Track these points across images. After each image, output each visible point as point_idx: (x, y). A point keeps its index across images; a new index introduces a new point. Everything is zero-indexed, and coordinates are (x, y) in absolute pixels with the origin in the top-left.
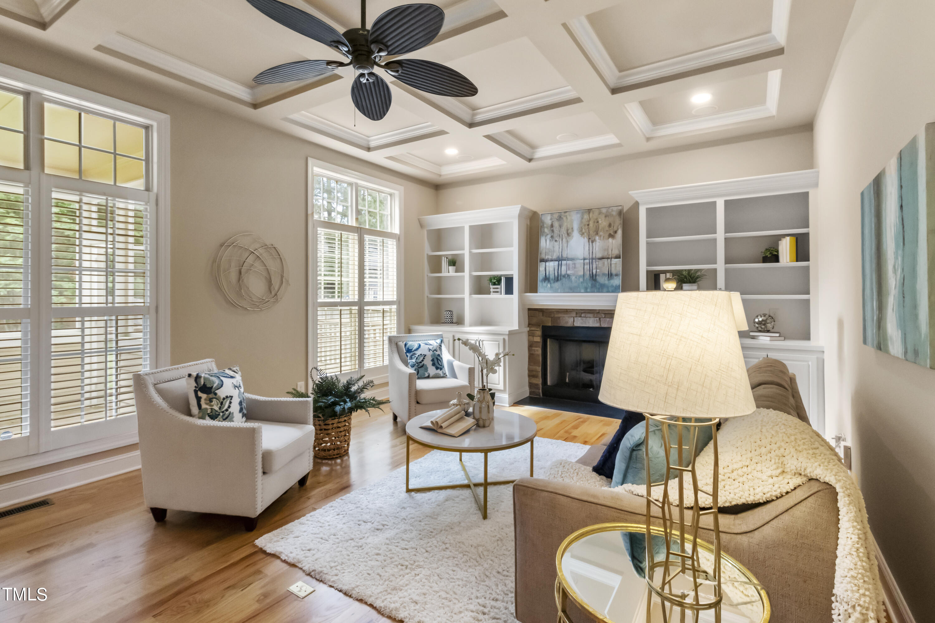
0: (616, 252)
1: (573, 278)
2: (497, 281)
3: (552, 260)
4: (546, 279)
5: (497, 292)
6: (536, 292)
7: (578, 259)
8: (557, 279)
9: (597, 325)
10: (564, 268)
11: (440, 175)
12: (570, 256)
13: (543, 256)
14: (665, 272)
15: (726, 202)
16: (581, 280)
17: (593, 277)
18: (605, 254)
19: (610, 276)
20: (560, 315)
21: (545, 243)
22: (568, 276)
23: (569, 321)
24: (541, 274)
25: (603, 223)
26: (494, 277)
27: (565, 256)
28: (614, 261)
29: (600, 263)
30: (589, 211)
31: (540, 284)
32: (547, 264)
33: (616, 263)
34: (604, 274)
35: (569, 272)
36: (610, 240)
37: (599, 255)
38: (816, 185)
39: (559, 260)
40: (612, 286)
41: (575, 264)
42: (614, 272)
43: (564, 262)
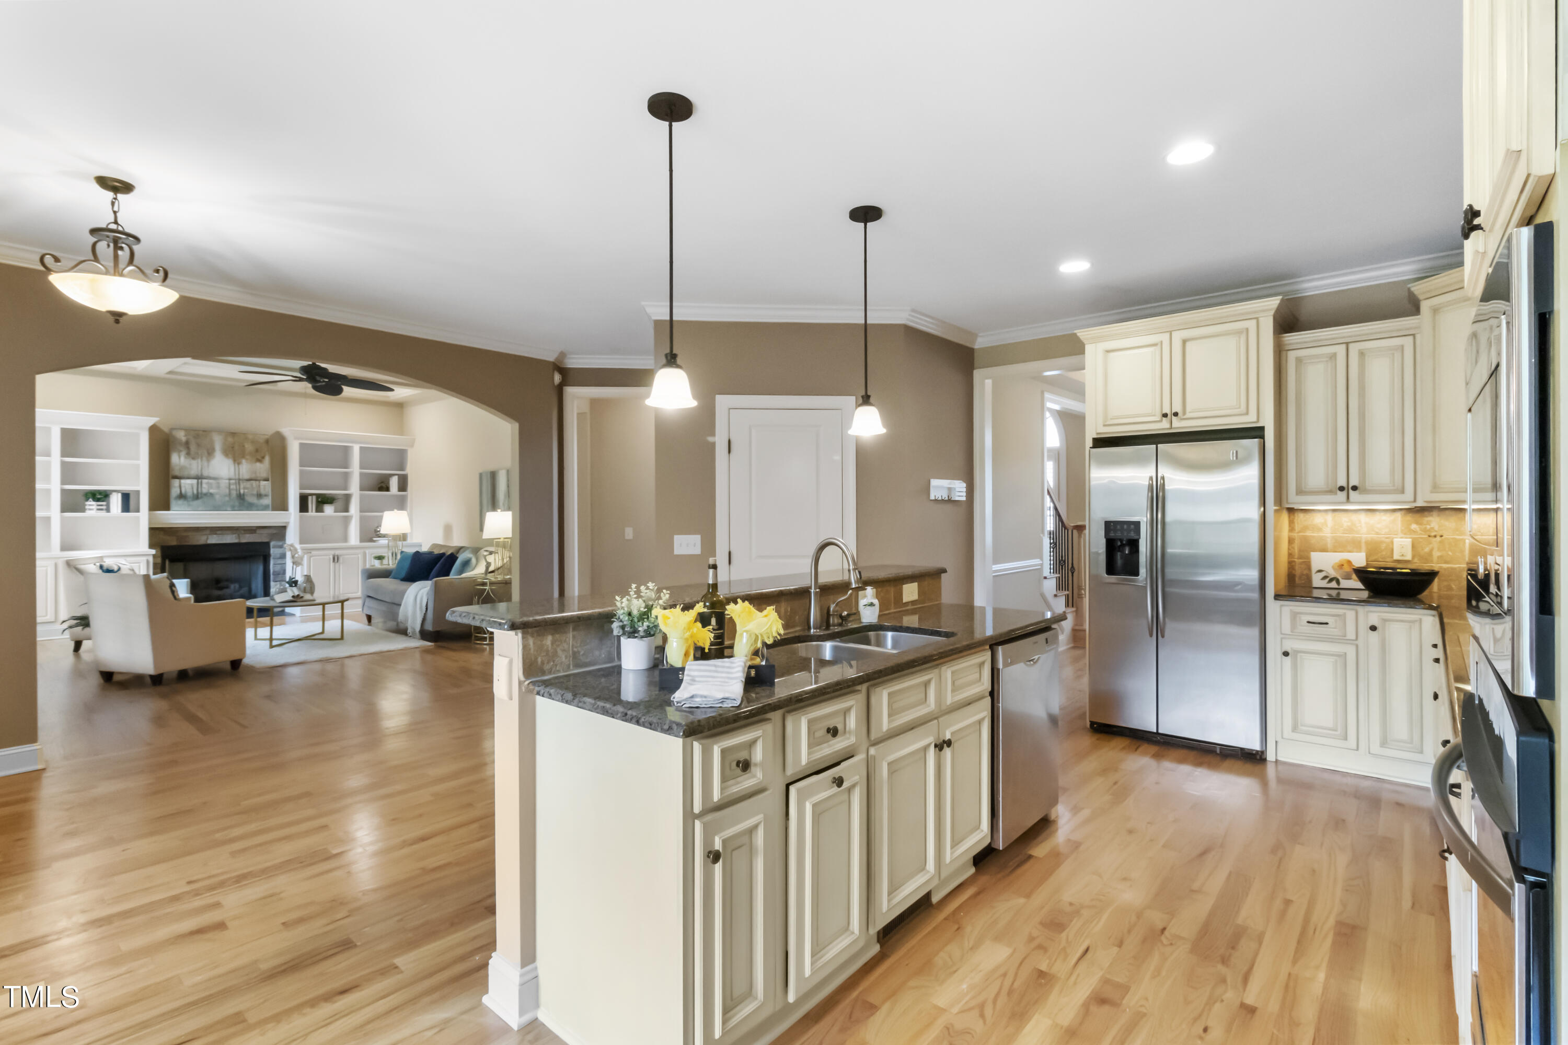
0: (264, 475)
1: (217, 497)
2: (101, 497)
3: (188, 478)
4: (182, 496)
5: (102, 510)
6: (167, 508)
7: (222, 479)
8: (197, 497)
9: (236, 541)
10: (204, 486)
12: (211, 475)
13: (177, 473)
14: (312, 495)
15: (361, 448)
16: (227, 499)
17: (241, 497)
18: (253, 476)
19: (260, 496)
20: (190, 534)
21: (178, 460)
22: (211, 494)
23: (202, 540)
24: (175, 492)
25: (249, 447)
26: (100, 492)
27: (205, 474)
28: (263, 483)
29: (248, 484)
30: (233, 434)
31: (173, 503)
32: (183, 481)
33: (265, 486)
34: (253, 495)
35: (211, 491)
36: (258, 464)
37: (246, 476)
38: (412, 446)
39: (199, 478)
40: (262, 505)
41: (218, 483)
42: (263, 492)
43: (204, 481)
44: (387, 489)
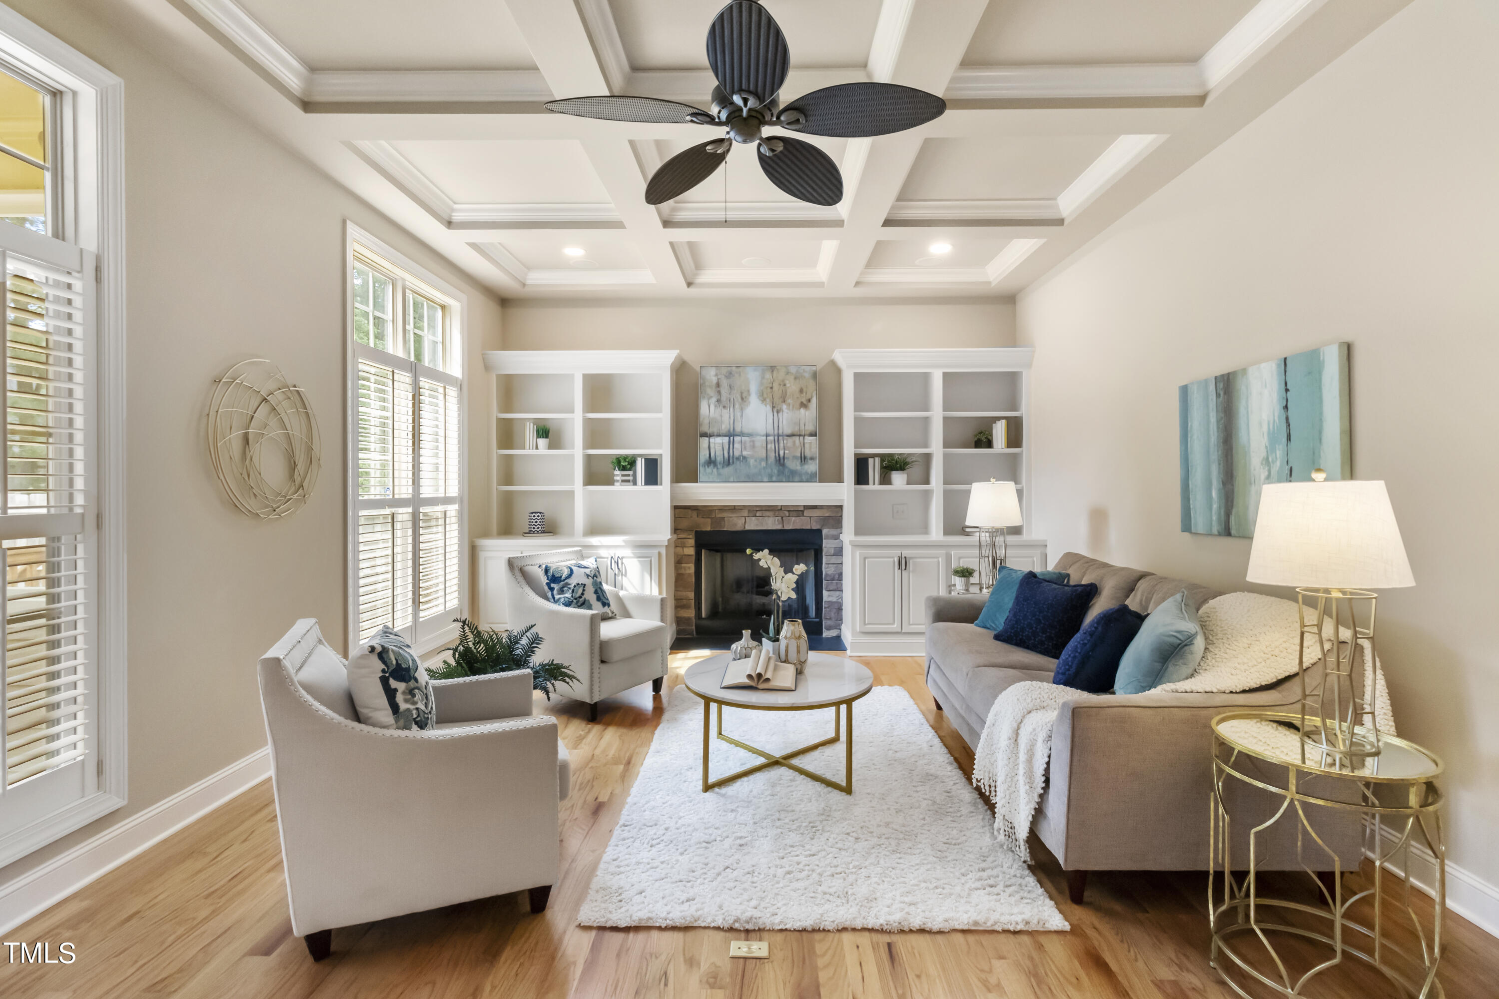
0: (810, 428)
1: (752, 462)
2: (626, 464)
3: (719, 435)
4: (711, 462)
5: (628, 481)
6: (695, 480)
7: (758, 435)
8: (728, 462)
9: (779, 527)
10: (737, 446)
11: (524, 285)
12: (745, 430)
13: (705, 428)
14: (874, 456)
15: (945, 374)
16: (763, 464)
17: (780, 461)
18: (796, 430)
19: (803, 459)
20: (724, 515)
21: (708, 410)
22: (744, 458)
23: (738, 523)
24: (703, 455)
25: (792, 387)
26: (625, 458)
27: (738, 429)
28: (808, 439)
29: (789, 442)
30: (773, 368)
31: (701, 470)
32: (712, 440)
33: (810, 443)
34: (795, 457)
35: (745, 453)
36: (802, 410)
37: (788, 431)
38: (1029, 365)
39: (731, 435)
40: (807, 473)
41: (753, 441)
42: (808, 454)
43: (737, 439)
44: (989, 444)
